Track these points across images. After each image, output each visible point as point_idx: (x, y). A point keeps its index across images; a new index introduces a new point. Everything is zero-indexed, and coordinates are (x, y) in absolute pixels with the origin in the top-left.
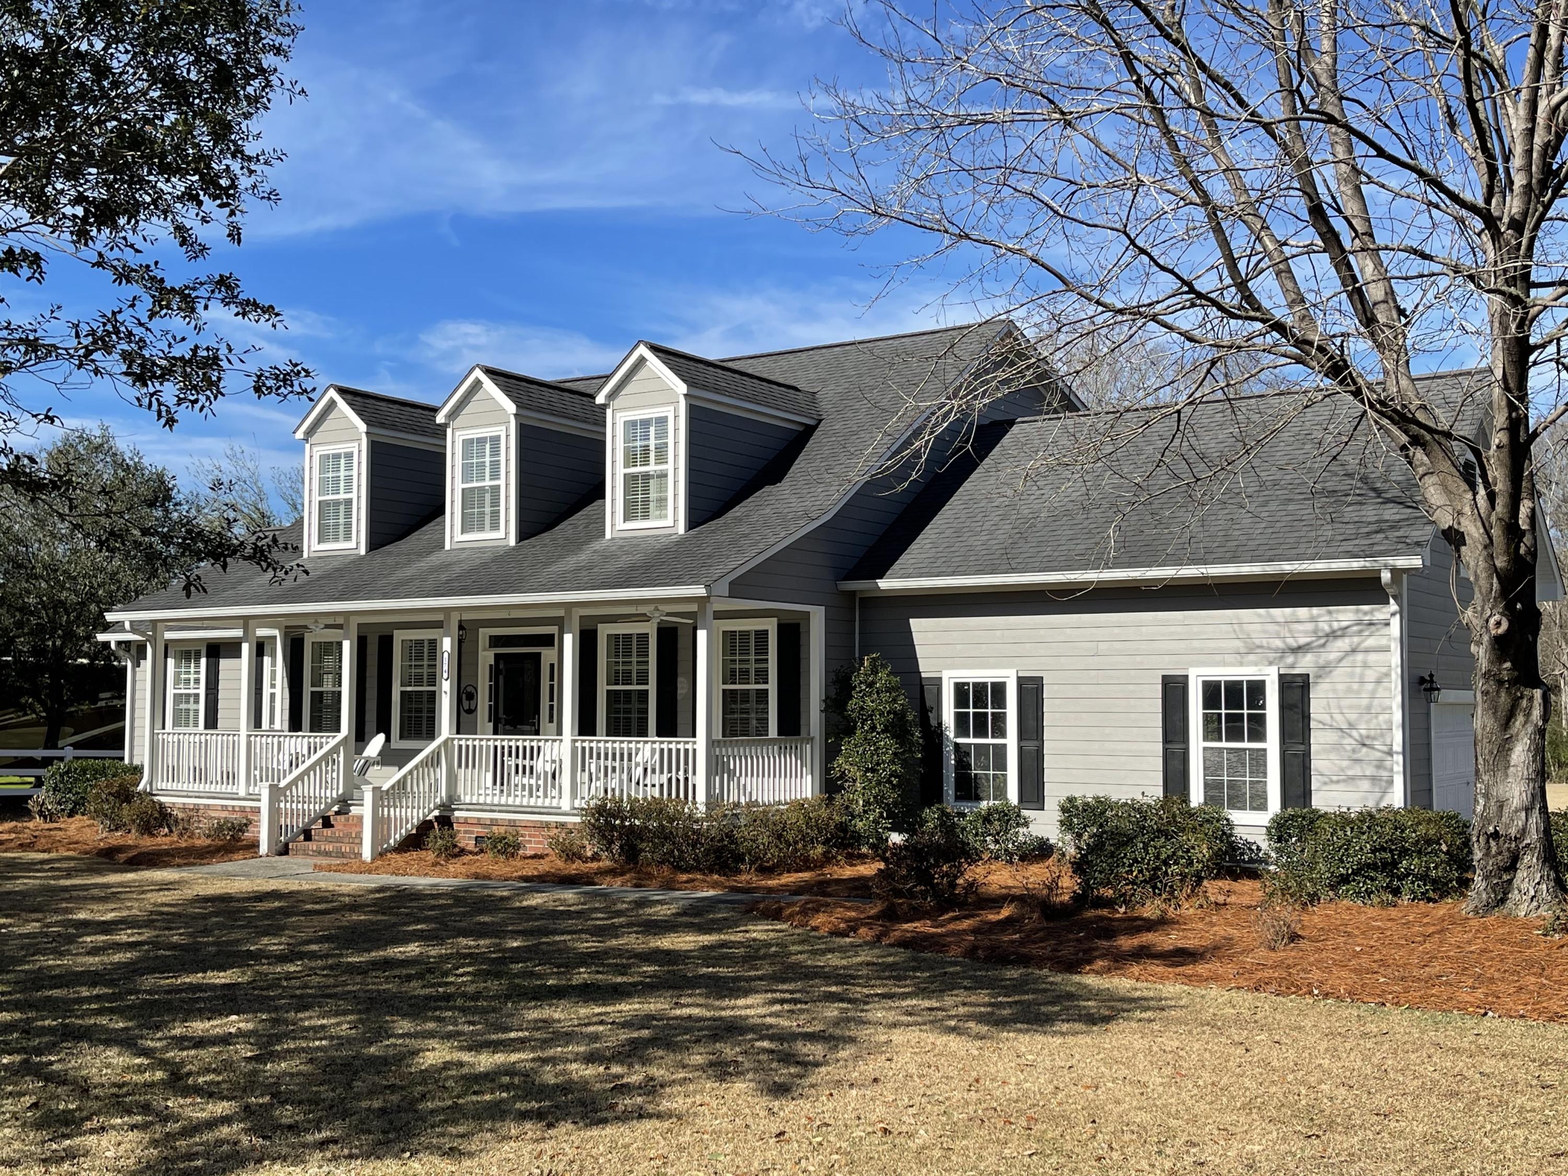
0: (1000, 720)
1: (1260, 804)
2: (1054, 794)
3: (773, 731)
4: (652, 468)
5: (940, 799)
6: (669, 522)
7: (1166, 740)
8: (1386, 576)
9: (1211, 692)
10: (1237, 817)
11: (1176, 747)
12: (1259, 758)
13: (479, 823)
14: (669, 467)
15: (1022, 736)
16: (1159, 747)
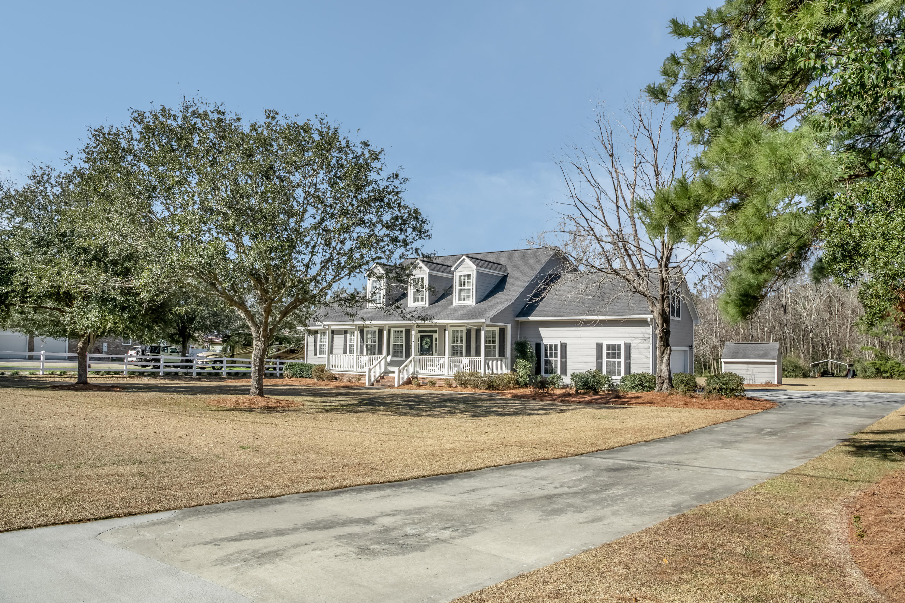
0: (556, 353)
1: (619, 374)
2: (569, 372)
3: (497, 356)
4: (466, 287)
5: (540, 373)
6: (471, 301)
7: (597, 359)
8: (649, 320)
9: (608, 347)
10: (614, 377)
11: (599, 361)
12: (619, 363)
13: (423, 378)
14: (471, 287)
15: (562, 357)
16: (595, 360)
